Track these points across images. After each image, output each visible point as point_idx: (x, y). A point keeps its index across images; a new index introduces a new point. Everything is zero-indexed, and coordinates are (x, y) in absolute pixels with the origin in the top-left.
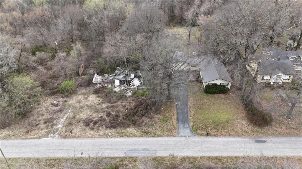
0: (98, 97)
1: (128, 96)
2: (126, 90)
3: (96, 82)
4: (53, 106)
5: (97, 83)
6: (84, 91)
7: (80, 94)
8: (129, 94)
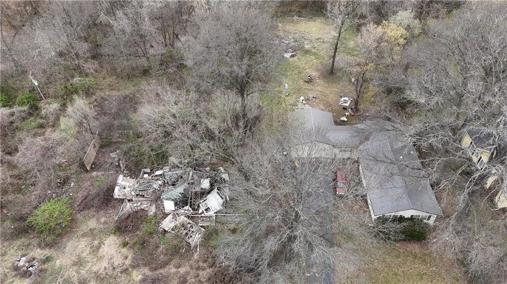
0: (125, 245)
1: (193, 244)
2: (189, 226)
3: (121, 197)
4: (16, 276)
5: (123, 200)
6: (92, 224)
7: (84, 235)
8: (196, 239)
